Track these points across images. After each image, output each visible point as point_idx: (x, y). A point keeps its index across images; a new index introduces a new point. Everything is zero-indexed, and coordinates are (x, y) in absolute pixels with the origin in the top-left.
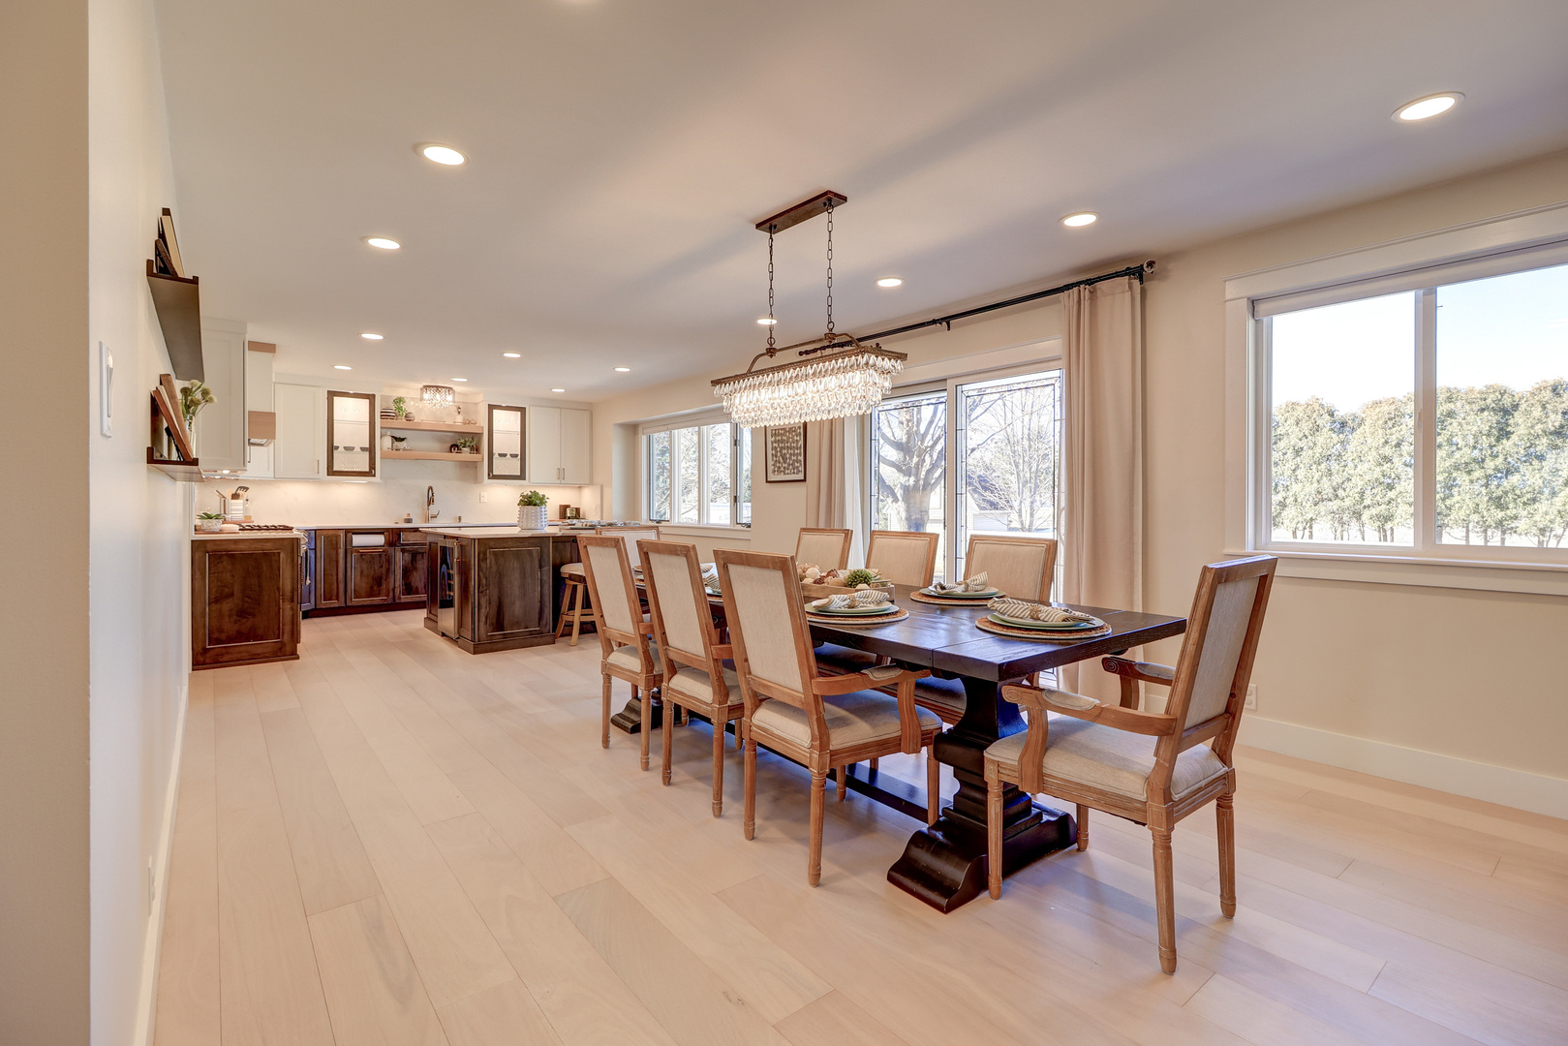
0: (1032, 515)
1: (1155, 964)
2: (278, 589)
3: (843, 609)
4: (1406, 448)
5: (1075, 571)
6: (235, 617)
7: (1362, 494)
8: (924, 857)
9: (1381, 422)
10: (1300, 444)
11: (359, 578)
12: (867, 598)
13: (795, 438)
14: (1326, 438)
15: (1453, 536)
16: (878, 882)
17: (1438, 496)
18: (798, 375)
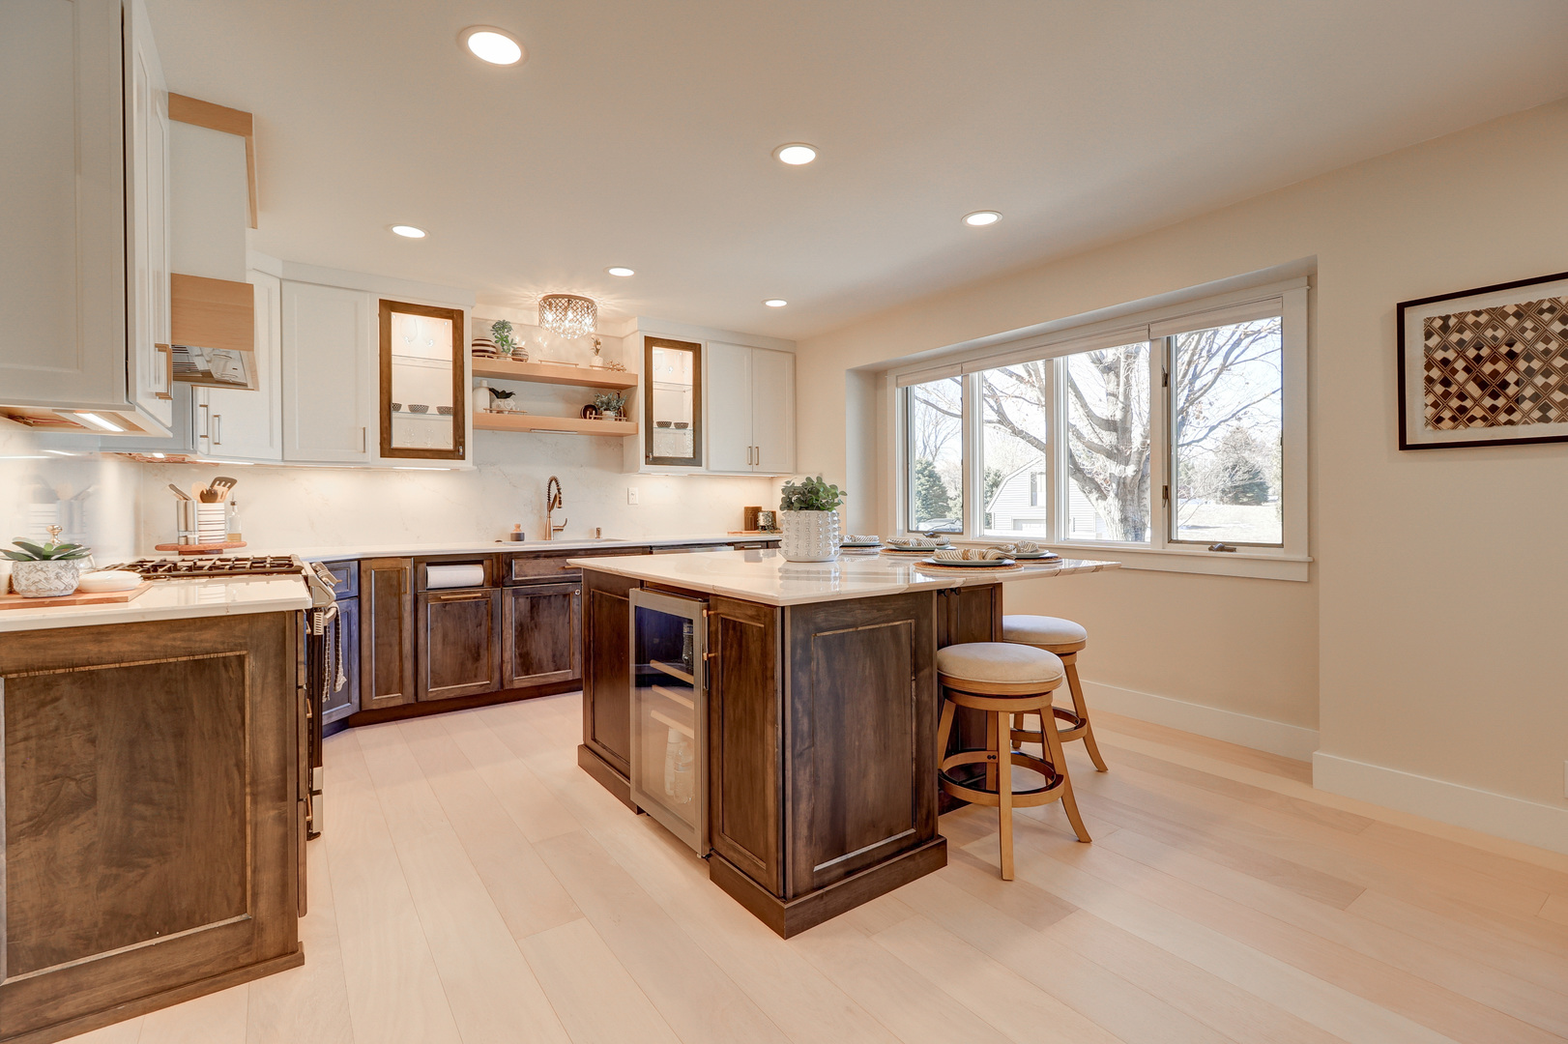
2: (240, 765)
6: (101, 869)
11: (439, 647)
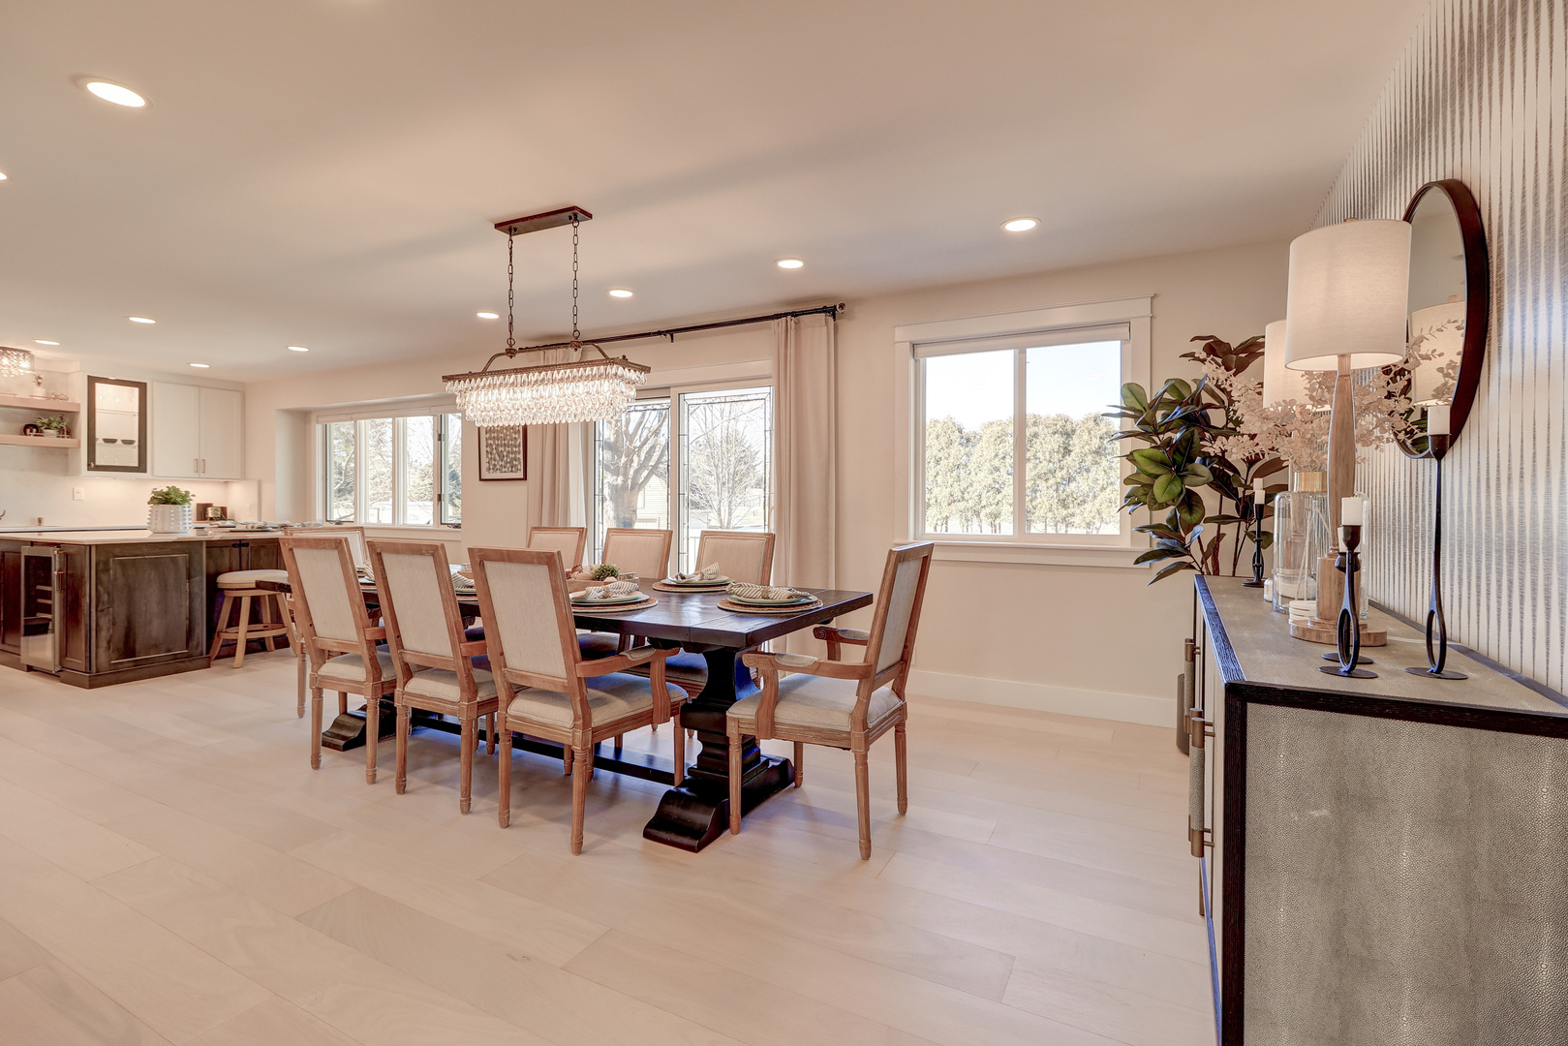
0: (730, 514)
1: (858, 854)
3: (598, 599)
4: (1009, 461)
5: (783, 561)
7: (980, 496)
8: (675, 811)
9: (992, 440)
10: (940, 455)
12: (618, 589)
13: (514, 435)
14: (956, 450)
15: (1037, 528)
16: (635, 840)
17: (1027, 499)
18: (544, 379)
